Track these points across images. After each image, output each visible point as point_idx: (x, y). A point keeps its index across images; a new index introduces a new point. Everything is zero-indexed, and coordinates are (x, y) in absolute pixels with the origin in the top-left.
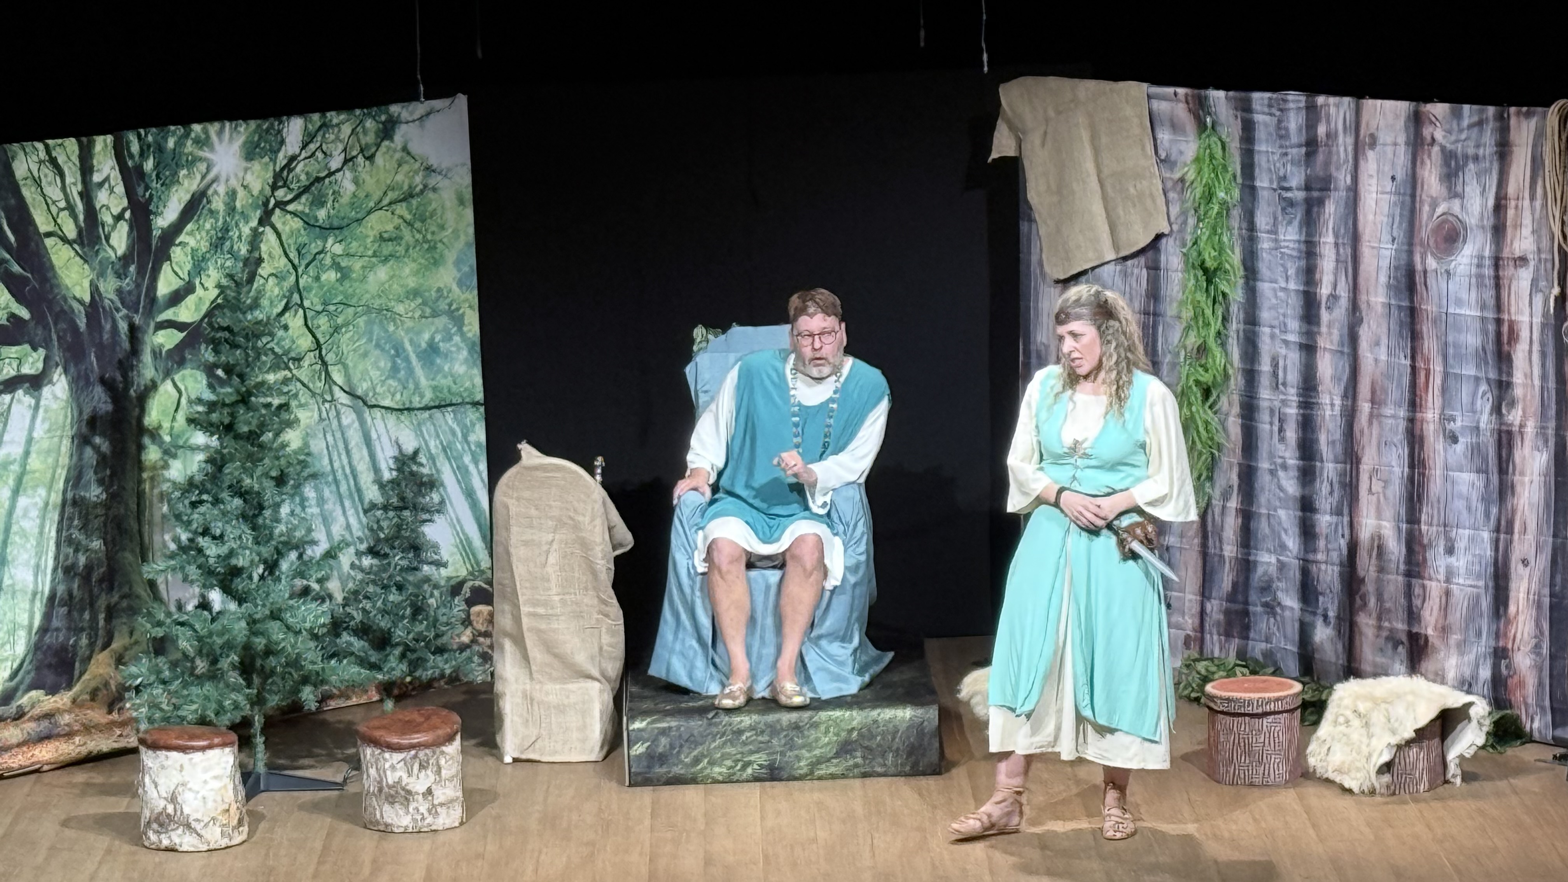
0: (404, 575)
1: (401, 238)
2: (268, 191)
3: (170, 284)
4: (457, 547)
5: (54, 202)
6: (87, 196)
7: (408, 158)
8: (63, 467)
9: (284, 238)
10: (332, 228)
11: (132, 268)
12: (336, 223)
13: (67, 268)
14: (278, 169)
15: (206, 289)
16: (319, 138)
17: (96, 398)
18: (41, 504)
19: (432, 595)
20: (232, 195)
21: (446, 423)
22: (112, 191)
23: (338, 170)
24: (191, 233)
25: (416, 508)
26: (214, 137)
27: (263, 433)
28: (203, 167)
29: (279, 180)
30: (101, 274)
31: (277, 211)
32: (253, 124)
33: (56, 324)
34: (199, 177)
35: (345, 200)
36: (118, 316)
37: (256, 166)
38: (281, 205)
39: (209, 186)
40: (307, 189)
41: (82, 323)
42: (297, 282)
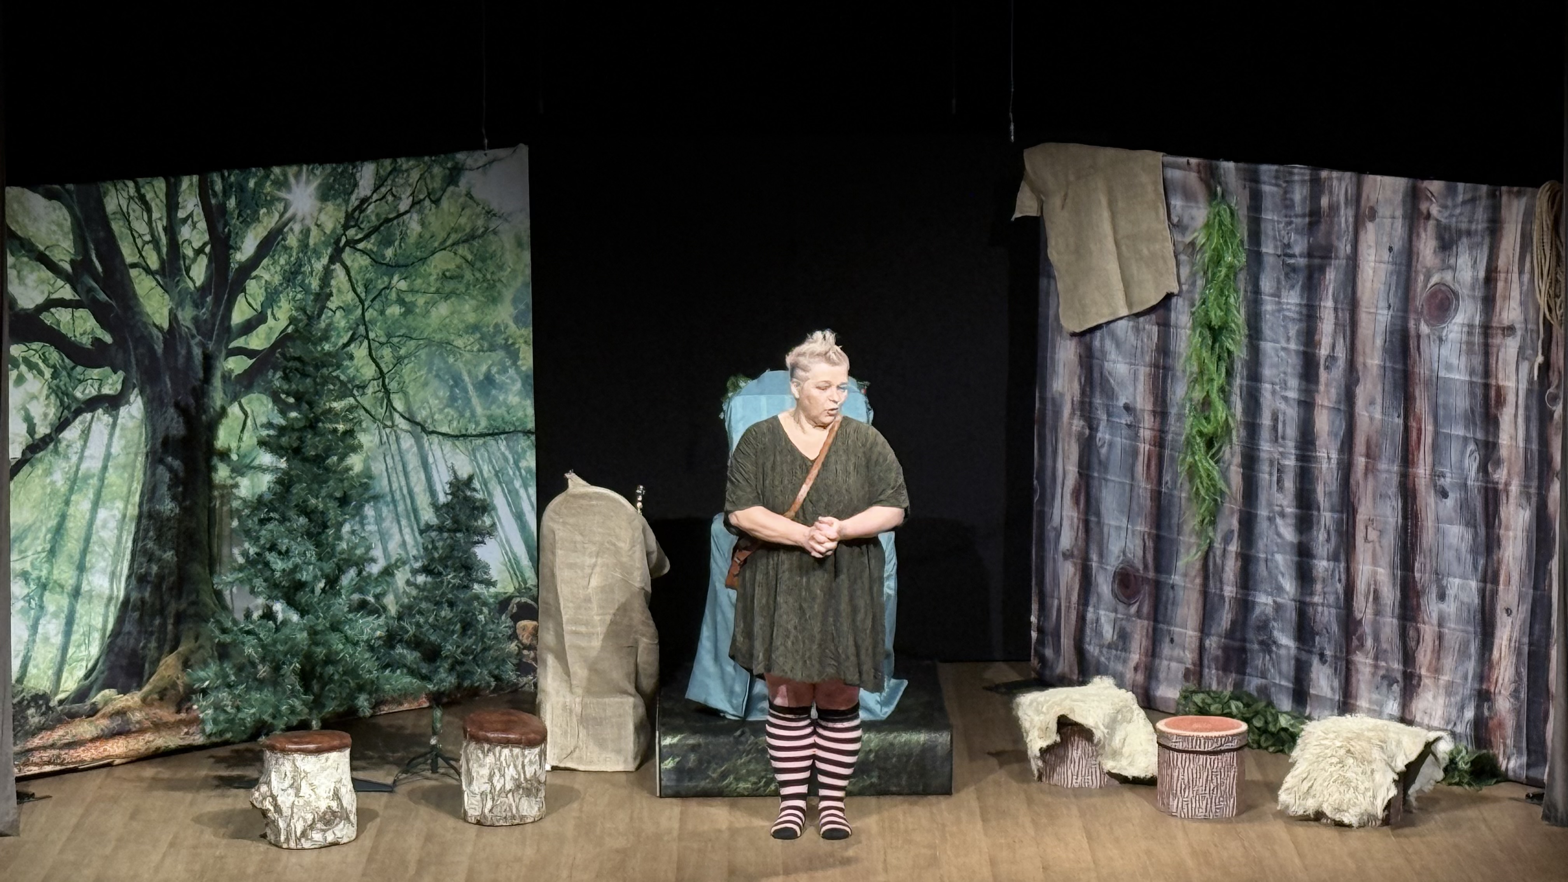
0: (455, 592)
1: (462, 277)
2: (340, 231)
3: (244, 314)
4: (506, 567)
5: (140, 236)
6: (171, 230)
7: (471, 203)
8: (138, 482)
9: (353, 274)
10: (398, 266)
11: (209, 299)
12: (402, 262)
13: (149, 298)
14: (350, 210)
15: (277, 319)
16: (390, 183)
17: (170, 421)
18: (119, 516)
19: (481, 613)
20: (306, 233)
21: (499, 449)
22: (195, 226)
23: (406, 212)
24: (266, 268)
25: (468, 530)
26: (292, 179)
27: (328, 457)
28: (280, 206)
29: (350, 220)
30: (180, 304)
31: (347, 249)
32: (328, 168)
33: (135, 348)
34: (277, 215)
35: (411, 240)
36: (193, 342)
37: (330, 206)
38: (352, 243)
39: (285, 225)
40: (376, 229)
41: (160, 349)
42: (363, 314)
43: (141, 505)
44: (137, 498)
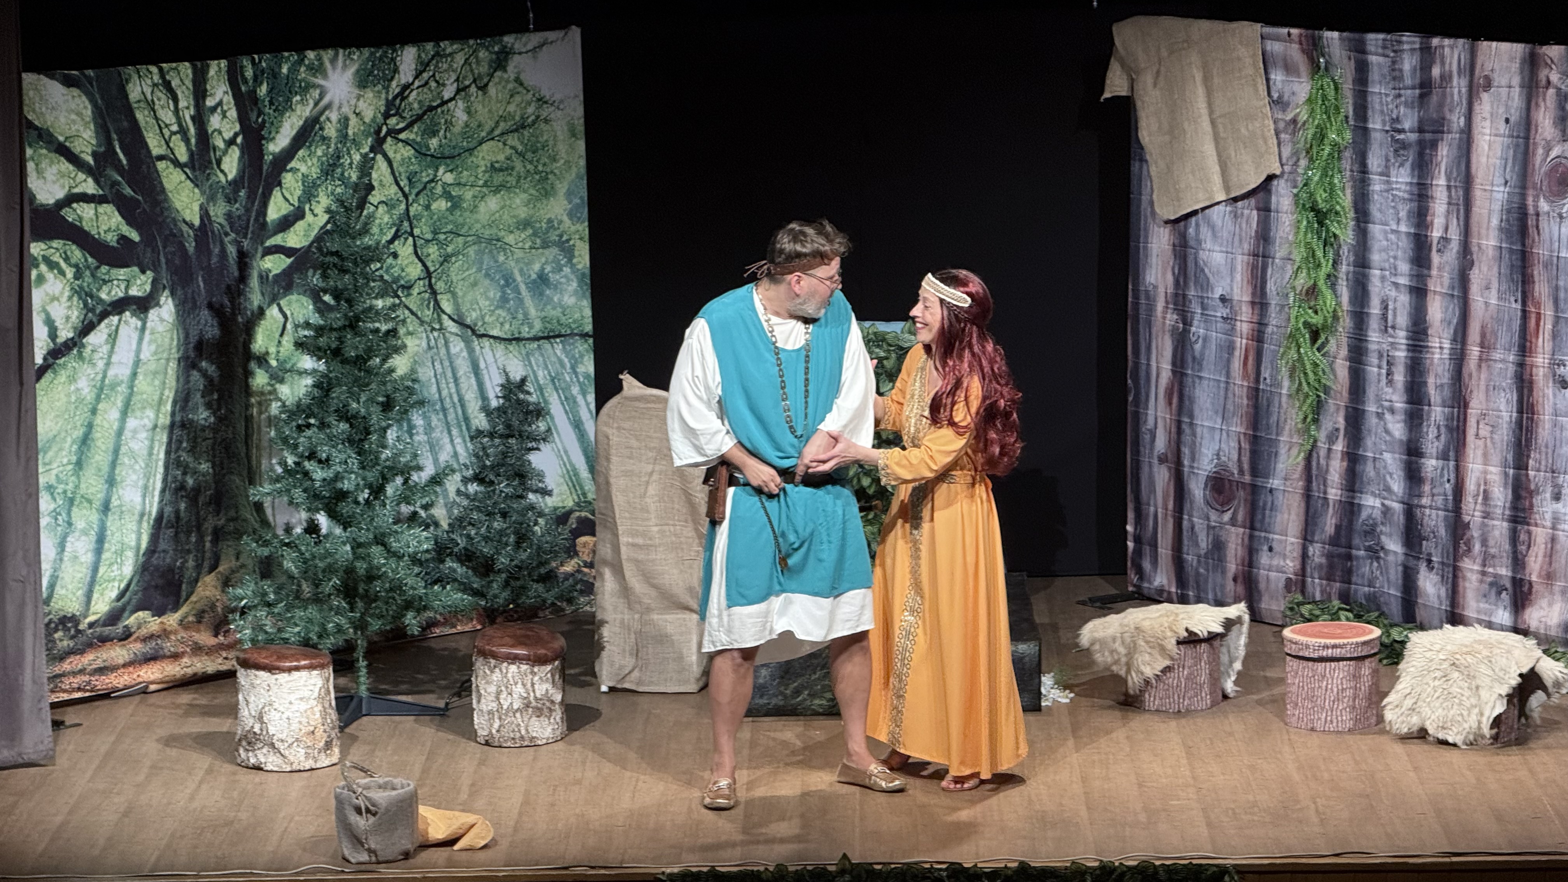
0: (508, 502)
1: (513, 169)
2: (380, 119)
3: (280, 210)
4: (563, 477)
5: (166, 126)
6: (200, 120)
7: (520, 89)
8: (170, 389)
9: (395, 165)
10: (443, 157)
11: (242, 193)
12: (447, 153)
13: (179, 194)
14: (390, 97)
15: (315, 215)
16: (432, 68)
17: (203, 321)
18: (150, 425)
19: (536, 524)
20: (344, 122)
21: (555, 354)
22: (224, 114)
23: (451, 100)
24: (303, 159)
25: (521, 436)
26: (327, 64)
27: (370, 358)
28: (316, 93)
29: (391, 108)
30: (212, 198)
31: (389, 139)
32: (367, 52)
33: (164, 247)
34: (312, 103)
35: (457, 129)
36: (227, 240)
37: (369, 94)
38: (393, 133)
39: (322, 113)
40: (419, 118)
41: (191, 246)
42: (407, 210)
43: (173, 414)
44: (169, 407)
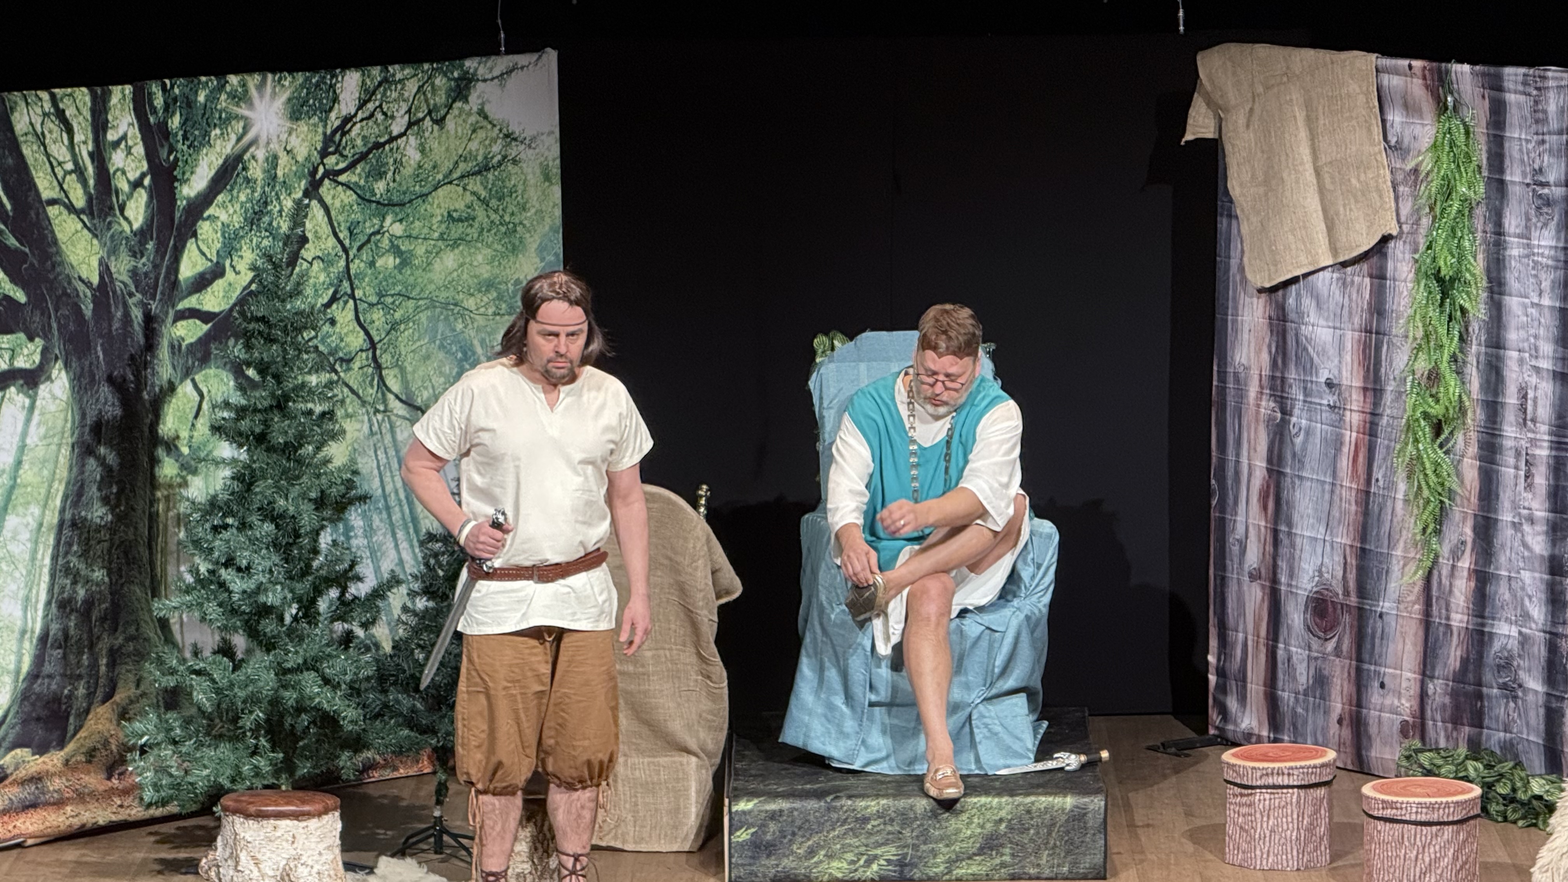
1: (474, 219)
2: (316, 157)
3: (194, 266)
5: (60, 164)
6: (99, 157)
7: (485, 123)
8: (60, 482)
9: (333, 213)
10: (391, 204)
11: (150, 246)
12: (395, 199)
13: (74, 246)
14: (329, 132)
15: (238, 273)
16: (379, 97)
17: (102, 399)
18: (34, 525)
20: (273, 161)
22: (129, 151)
23: (401, 135)
24: (223, 206)
26: (253, 92)
27: (301, 446)
28: (239, 126)
29: (330, 145)
30: (113, 251)
31: (327, 182)
32: (300, 77)
33: (56, 309)
34: (233, 138)
35: (407, 171)
36: (131, 301)
37: (303, 127)
38: (332, 174)
39: (246, 150)
40: (363, 157)
41: (88, 309)
42: (347, 267)
43: (62, 511)
44: (58, 502)
